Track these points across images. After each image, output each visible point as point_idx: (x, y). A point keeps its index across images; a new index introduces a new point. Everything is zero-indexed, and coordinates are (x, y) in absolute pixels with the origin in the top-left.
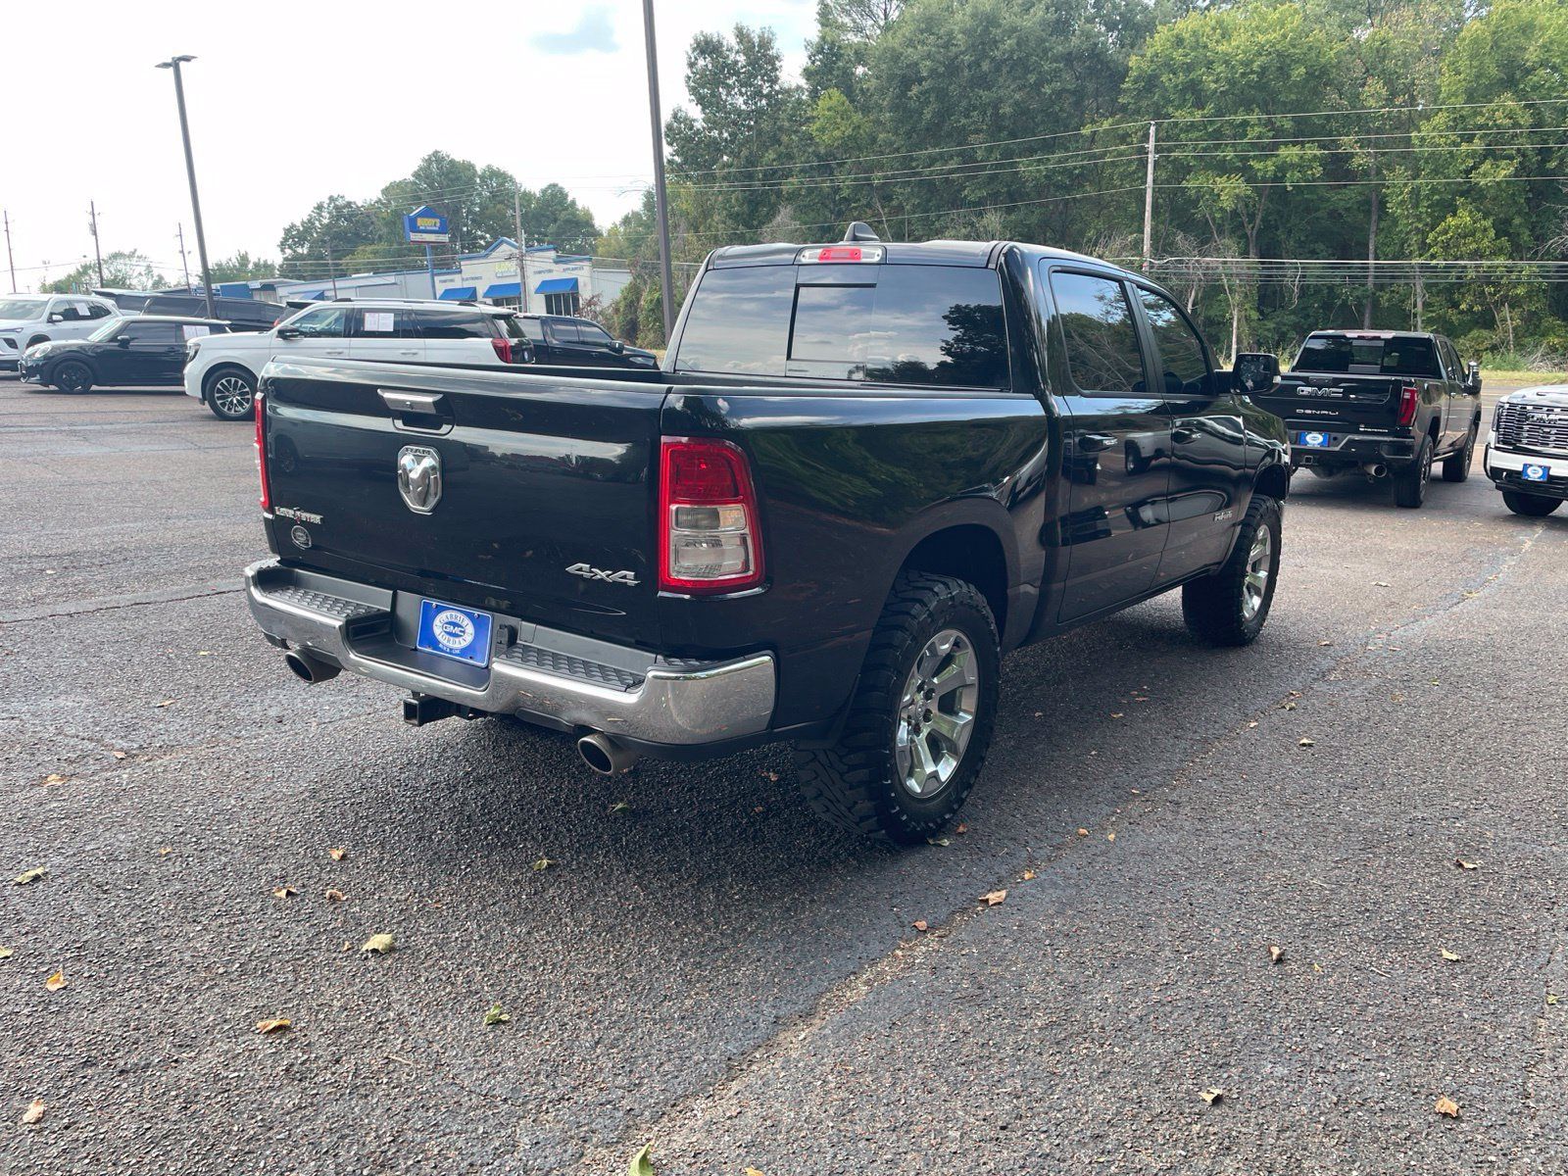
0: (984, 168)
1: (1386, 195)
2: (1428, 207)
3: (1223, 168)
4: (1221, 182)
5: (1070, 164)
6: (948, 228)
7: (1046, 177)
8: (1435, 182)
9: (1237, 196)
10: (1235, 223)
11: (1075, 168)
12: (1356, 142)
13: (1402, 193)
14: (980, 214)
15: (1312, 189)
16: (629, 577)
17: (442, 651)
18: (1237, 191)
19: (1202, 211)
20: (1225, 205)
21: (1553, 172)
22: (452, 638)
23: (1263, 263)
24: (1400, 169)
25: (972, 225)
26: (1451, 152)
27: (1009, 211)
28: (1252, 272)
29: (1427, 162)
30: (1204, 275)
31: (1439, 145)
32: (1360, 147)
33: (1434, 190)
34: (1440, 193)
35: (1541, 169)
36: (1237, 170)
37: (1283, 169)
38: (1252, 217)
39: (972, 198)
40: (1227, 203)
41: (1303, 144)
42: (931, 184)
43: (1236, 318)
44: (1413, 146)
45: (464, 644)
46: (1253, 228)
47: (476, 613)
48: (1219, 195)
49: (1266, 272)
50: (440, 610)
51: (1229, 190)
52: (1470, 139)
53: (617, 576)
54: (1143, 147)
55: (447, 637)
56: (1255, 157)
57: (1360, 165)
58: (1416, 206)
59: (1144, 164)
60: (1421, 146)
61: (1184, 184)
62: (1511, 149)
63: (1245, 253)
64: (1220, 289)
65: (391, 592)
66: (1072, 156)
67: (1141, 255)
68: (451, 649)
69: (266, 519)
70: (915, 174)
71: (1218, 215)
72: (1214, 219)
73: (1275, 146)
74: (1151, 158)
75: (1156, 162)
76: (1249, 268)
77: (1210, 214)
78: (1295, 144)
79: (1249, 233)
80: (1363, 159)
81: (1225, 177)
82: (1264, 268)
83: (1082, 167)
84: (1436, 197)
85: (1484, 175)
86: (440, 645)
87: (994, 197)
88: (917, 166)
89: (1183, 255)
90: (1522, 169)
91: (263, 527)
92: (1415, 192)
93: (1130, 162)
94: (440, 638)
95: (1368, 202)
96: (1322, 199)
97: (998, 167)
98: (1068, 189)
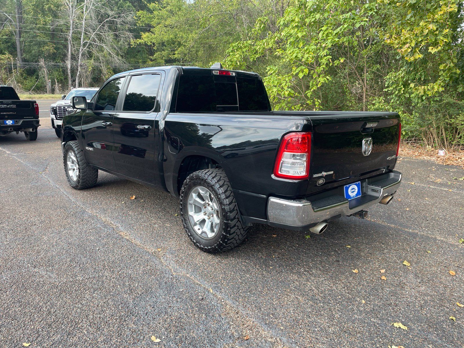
16: (395, 157)
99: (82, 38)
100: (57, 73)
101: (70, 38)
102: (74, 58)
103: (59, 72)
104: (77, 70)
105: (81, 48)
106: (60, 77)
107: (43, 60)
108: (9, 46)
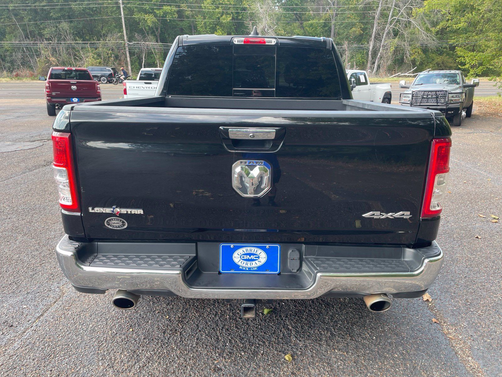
0: (57, 5)
1: (197, 24)
2: (209, 29)
3: (146, 12)
4: (146, 17)
5: (91, 6)
6: (46, 28)
7: (83, 10)
8: (210, 21)
9: (153, 22)
10: (152, 31)
11: (93, 7)
12: (186, 6)
13: (201, 24)
14: (59, 23)
15: (174, 21)
16: (407, 215)
17: (243, 270)
18: (153, 20)
19: (141, 26)
20: (149, 24)
21: (240, 20)
22: (249, 262)
23: (163, 45)
24: (200, 16)
25: (57, 27)
26: (213, 12)
27: (71, 22)
28: (161, 48)
29: (207, 14)
30: (147, 48)
31: (210, 9)
32: (187, 8)
33: (210, 23)
34: (212, 24)
35: (237, 19)
36: (151, 13)
37: (166, 13)
38: (157, 29)
39: (54, 16)
40: (150, 23)
41: (170, 5)
42: (35, 11)
43: (158, 63)
44: (203, 9)
45: (259, 264)
46: (158, 33)
47: (267, 246)
48: (146, 21)
49: (165, 48)
50: (236, 248)
51: (150, 19)
52: (218, 8)
53: (398, 215)
54: (118, 2)
55: (245, 262)
56: (156, 9)
57: (188, 14)
58: (206, 28)
59: (119, 8)
60: (205, 9)
61: (134, 16)
62: (229, 11)
63: (157, 41)
64: (152, 53)
65: (195, 244)
66: (91, 3)
67: (124, 41)
68: (249, 268)
69: (63, 214)
70: (28, 6)
71: (147, 28)
72: (145, 29)
73: (162, 6)
74: (122, 6)
75: (123, 8)
76: (160, 46)
77: (144, 28)
78: (168, 5)
79: (157, 34)
80: (188, 12)
81: (147, 15)
82: (165, 47)
83: (96, 7)
84: (211, 26)
85: (224, 19)
86: (240, 267)
87: (63, 16)
88: (29, 3)
89: (139, 41)
90: (233, 19)
91: (61, 220)
92: (205, 23)
93: (113, 7)
94: (239, 263)
95: (190, 26)
96: (178, 25)
97: (63, 5)
98: (92, 15)
99: (390, 14)
100: (360, 55)
101: (376, 16)
102: (378, 38)
103: (363, 54)
104: (379, 50)
105: (388, 26)
106: (363, 60)
107: (347, 43)
108: (326, 30)
